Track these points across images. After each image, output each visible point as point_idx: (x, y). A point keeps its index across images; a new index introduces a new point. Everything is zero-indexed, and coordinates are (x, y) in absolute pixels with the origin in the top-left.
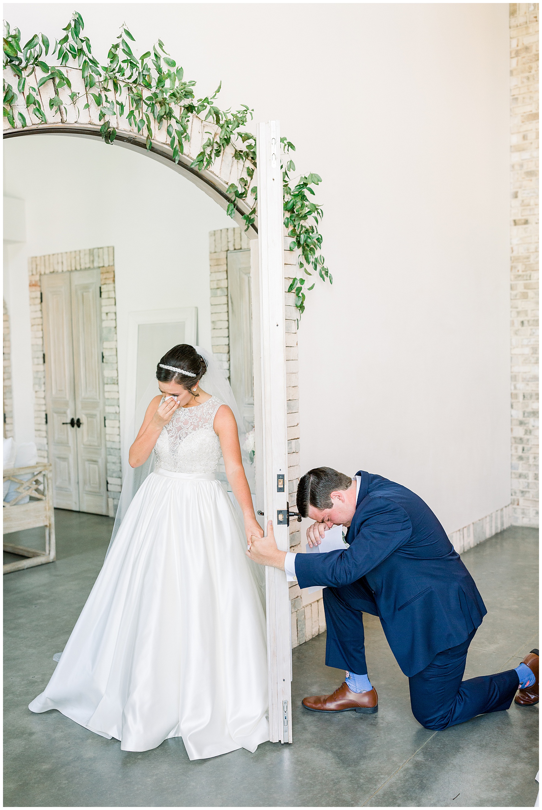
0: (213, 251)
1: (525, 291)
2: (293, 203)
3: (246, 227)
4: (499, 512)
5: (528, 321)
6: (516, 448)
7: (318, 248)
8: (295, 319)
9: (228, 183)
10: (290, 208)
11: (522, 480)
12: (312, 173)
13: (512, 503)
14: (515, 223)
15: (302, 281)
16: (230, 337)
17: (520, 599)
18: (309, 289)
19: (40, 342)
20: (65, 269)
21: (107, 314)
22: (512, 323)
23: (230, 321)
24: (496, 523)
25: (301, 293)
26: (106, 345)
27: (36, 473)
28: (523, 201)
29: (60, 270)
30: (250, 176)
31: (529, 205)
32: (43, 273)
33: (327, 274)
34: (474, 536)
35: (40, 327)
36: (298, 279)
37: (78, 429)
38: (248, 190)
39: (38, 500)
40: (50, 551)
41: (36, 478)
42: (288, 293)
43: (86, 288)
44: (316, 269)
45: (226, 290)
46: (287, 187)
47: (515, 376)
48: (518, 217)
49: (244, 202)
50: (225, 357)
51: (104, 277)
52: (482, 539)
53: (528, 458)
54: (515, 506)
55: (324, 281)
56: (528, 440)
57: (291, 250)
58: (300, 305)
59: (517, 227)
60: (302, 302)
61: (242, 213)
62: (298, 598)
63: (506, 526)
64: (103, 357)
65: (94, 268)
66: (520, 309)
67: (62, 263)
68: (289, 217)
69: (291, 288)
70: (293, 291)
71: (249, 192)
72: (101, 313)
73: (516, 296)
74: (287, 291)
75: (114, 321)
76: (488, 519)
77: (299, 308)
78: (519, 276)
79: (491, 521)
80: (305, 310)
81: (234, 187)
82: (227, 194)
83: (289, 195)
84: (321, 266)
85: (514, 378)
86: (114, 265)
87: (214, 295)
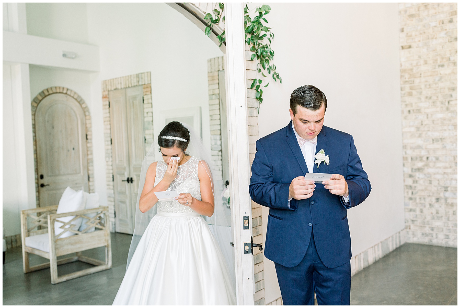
0: (210, 71)
1: (411, 91)
2: (252, 27)
3: (220, 44)
4: (398, 234)
5: (413, 110)
6: (408, 192)
7: (271, 59)
8: (256, 107)
9: (205, 12)
10: (250, 31)
11: (412, 213)
12: (264, 5)
13: (406, 228)
14: (403, 48)
15: (260, 81)
16: (222, 124)
17: (417, 296)
18: (265, 87)
19: (109, 131)
20: (123, 87)
21: (147, 113)
22: (403, 112)
23: (221, 115)
24: (396, 241)
25: (260, 89)
26: (147, 132)
27: (99, 212)
28: (407, 34)
29: (120, 88)
30: (222, 9)
31: (411, 36)
32: (110, 90)
33: (278, 77)
34: (382, 250)
35: (109, 123)
36: (258, 80)
37: (132, 184)
38: (220, 18)
39: (101, 229)
40: (108, 262)
41: (99, 216)
42: (251, 89)
43: (135, 98)
44: (270, 73)
45: (218, 95)
46: (248, 17)
47: (406, 146)
48: (405, 44)
49: (218, 26)
50: (218, 137)
51: (145, 90)
52: (387, 252)
53: (415, 199)
54: (408, 230)
55: (276, 81)
56: (415, 187)
57: (252, 60)
58: (259, 97)
59: (404, 50)
60: (260, 95)
61: (217, 34)
62: (262, 299)
63: (402, 243)
64: (145, 140)
65: (139, 85)
66: (407, 103)
67: (121, 83)
68: (250, 37)
69: (253, 86)
70: (255, 88)
71: (221, 19)
72: (144, 112)
73: (404, 94)
74: (250, 88)
75: (151, 118)
76: (391, 239)
77: (259, 100)
78: (406, 81)
79: (393, 240)
80: (263, 101)
81: (210, 15)
82: (205, 20)
83: (250, 22)
84: (273, 71)
85: (405, 147)
86: (151, 83)
87: (211, 99)
